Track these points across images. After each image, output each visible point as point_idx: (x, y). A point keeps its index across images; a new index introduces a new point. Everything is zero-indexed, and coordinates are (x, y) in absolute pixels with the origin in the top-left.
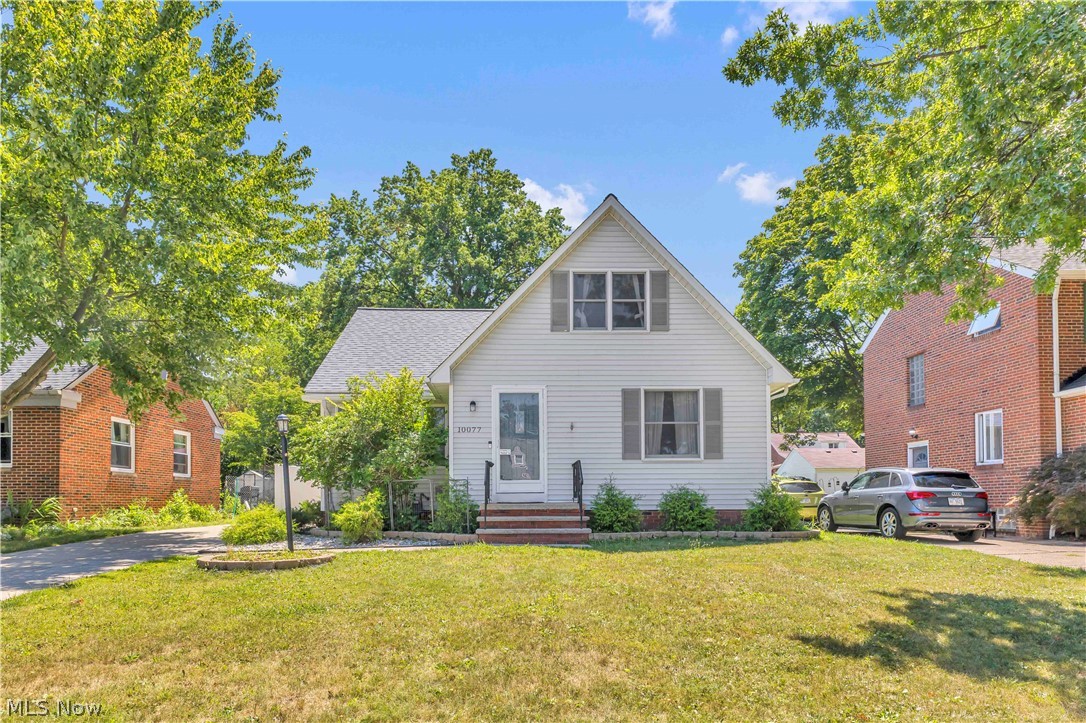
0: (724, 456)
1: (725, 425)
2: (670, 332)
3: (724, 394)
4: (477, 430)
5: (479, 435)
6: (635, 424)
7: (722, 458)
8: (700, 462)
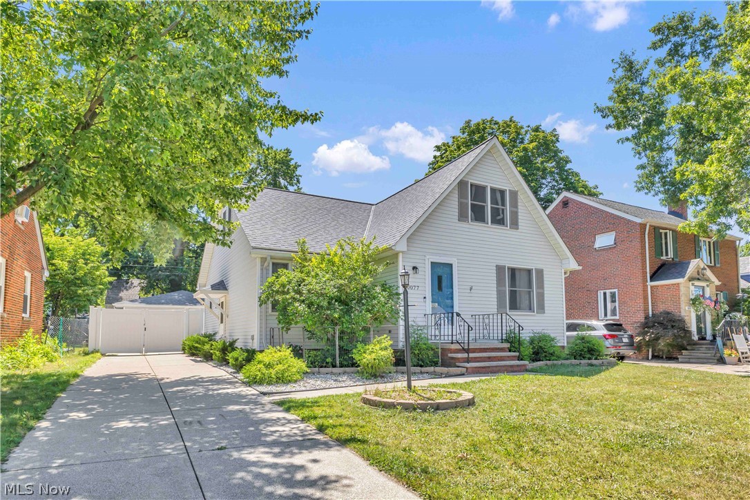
0: (546, 312)
1: (545, 292)
2: (519, 230)
3: (544, 273)
4: (417, 288)
5: (417, 292)
6: (503, 288)
7: (544, 313)
8: (534, 316)
